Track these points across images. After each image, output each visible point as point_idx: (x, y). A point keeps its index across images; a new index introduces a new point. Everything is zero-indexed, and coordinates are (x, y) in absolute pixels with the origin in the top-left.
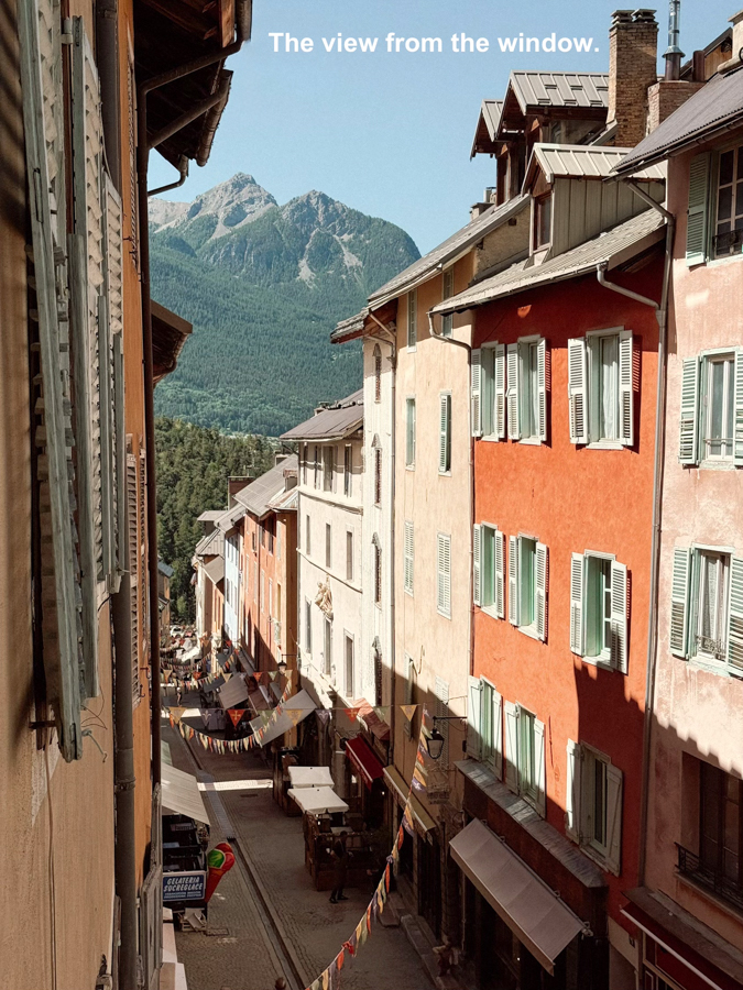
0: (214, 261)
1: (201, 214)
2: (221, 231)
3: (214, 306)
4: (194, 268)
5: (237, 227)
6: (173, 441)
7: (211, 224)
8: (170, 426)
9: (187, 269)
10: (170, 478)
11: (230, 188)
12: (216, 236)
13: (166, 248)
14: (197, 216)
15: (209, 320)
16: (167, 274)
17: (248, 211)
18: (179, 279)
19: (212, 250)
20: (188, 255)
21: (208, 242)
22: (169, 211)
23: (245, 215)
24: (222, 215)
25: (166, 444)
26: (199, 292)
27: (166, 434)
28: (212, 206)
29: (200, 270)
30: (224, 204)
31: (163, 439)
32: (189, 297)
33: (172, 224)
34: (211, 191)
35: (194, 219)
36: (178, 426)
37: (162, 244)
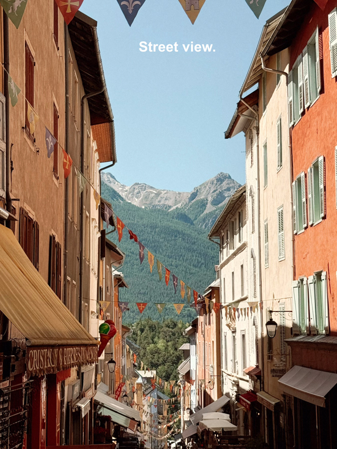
0: (206, 227)
1: (197, 198)
2: (210, 208)
3: (205, 255)
4: (193, 232)
5: (219, 205)
6: (176, 335)
7: (203, 204)
8: (175, 325)
9: (189, 232)
10: (174, 358)
11: (215, 182)
12: (207, 211)
13: (175, 220)
14: (194, 200)
15: (202, 264)
16: (176, 236)
17: (226, 195)
18: (184, 239)
19: (204, 220)
20: (189, 224)
21: (202, 215)
22: (177, 197)
23: (225, 198)
24: (210, 199)
25: (173, 337)
26: (196, 247)
27: (173, 330)
28: (204, 193)
29: (196, 233)
30: (211, 192)
31: (170, 333)
32: (189, 250)
33: (179, 206)
34: (203, 184)
35: (193, 202)
36: (180, 326)
37: (173, 218)
